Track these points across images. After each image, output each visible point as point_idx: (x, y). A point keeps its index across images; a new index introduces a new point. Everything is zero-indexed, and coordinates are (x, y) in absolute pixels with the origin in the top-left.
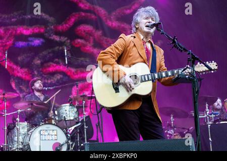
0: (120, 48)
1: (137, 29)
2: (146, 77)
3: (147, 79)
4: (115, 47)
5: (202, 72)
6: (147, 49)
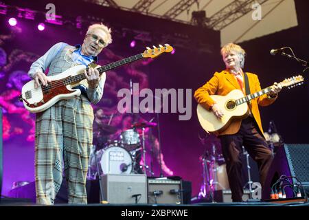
0: (214, 84)
3: (242, 102)
5: (290, 86)
6: (238, 80)
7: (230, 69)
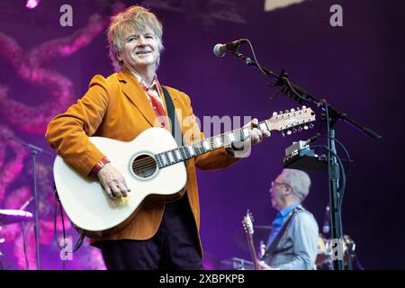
1: (121, 63)
2: (170, 155)
4: (86, 105)
7: (128, 68)
